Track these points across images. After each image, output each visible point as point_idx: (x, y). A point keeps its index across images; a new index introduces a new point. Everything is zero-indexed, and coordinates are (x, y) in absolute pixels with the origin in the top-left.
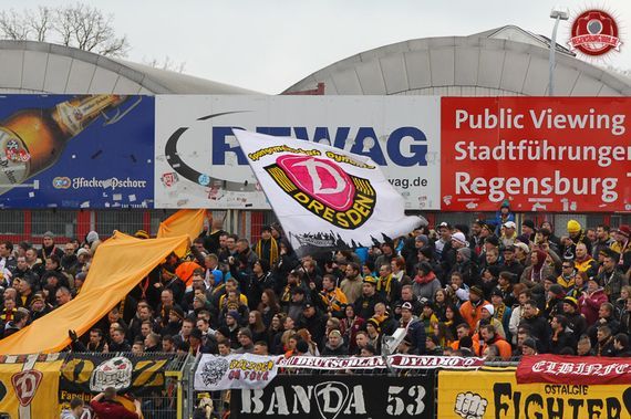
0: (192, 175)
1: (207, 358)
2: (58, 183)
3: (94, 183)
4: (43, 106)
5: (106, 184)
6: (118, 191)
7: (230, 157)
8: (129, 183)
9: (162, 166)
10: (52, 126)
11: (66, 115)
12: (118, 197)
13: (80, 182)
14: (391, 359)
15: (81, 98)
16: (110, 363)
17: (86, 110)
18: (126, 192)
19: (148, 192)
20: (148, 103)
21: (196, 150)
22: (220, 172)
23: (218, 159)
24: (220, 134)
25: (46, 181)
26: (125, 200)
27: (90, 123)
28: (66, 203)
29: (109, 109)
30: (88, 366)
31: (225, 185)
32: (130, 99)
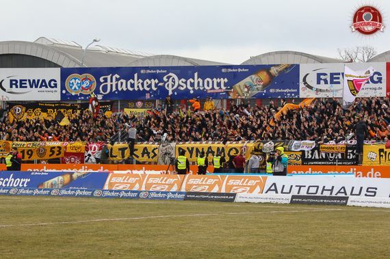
0: (311, 88)
1: (296, 142)
2: (271, 91)
3: (282, 90)
4: (267, 68)
5: (285, 91)
6: (289, 92)
7: (322, 82)
8: (292, 90)
9: (302, 85)
10: (269, 74)
11: (274, 71)
12: (289, 95)
13: (278, 90)
14: (349, 142)
15: (278, 65)
16: (268, 144)
17: (279, 69)
18: (291, 93)
19: (298, 93)
20: (298, 66)
21: (312, 80)
22: (319, 87)
23: (318, 83)
24: (319, 75)
25: (268, 90)
26: (291, 95)
27: (281, 73)
28: (274, 97)
29: (286, 68)
30: (262, 144)
31: (320, 90)
32: (292, 65)
